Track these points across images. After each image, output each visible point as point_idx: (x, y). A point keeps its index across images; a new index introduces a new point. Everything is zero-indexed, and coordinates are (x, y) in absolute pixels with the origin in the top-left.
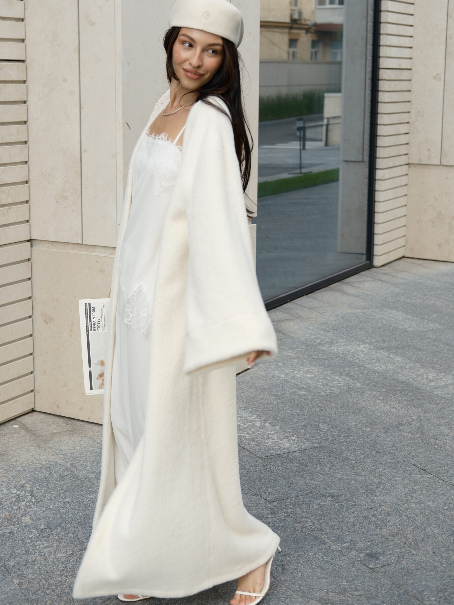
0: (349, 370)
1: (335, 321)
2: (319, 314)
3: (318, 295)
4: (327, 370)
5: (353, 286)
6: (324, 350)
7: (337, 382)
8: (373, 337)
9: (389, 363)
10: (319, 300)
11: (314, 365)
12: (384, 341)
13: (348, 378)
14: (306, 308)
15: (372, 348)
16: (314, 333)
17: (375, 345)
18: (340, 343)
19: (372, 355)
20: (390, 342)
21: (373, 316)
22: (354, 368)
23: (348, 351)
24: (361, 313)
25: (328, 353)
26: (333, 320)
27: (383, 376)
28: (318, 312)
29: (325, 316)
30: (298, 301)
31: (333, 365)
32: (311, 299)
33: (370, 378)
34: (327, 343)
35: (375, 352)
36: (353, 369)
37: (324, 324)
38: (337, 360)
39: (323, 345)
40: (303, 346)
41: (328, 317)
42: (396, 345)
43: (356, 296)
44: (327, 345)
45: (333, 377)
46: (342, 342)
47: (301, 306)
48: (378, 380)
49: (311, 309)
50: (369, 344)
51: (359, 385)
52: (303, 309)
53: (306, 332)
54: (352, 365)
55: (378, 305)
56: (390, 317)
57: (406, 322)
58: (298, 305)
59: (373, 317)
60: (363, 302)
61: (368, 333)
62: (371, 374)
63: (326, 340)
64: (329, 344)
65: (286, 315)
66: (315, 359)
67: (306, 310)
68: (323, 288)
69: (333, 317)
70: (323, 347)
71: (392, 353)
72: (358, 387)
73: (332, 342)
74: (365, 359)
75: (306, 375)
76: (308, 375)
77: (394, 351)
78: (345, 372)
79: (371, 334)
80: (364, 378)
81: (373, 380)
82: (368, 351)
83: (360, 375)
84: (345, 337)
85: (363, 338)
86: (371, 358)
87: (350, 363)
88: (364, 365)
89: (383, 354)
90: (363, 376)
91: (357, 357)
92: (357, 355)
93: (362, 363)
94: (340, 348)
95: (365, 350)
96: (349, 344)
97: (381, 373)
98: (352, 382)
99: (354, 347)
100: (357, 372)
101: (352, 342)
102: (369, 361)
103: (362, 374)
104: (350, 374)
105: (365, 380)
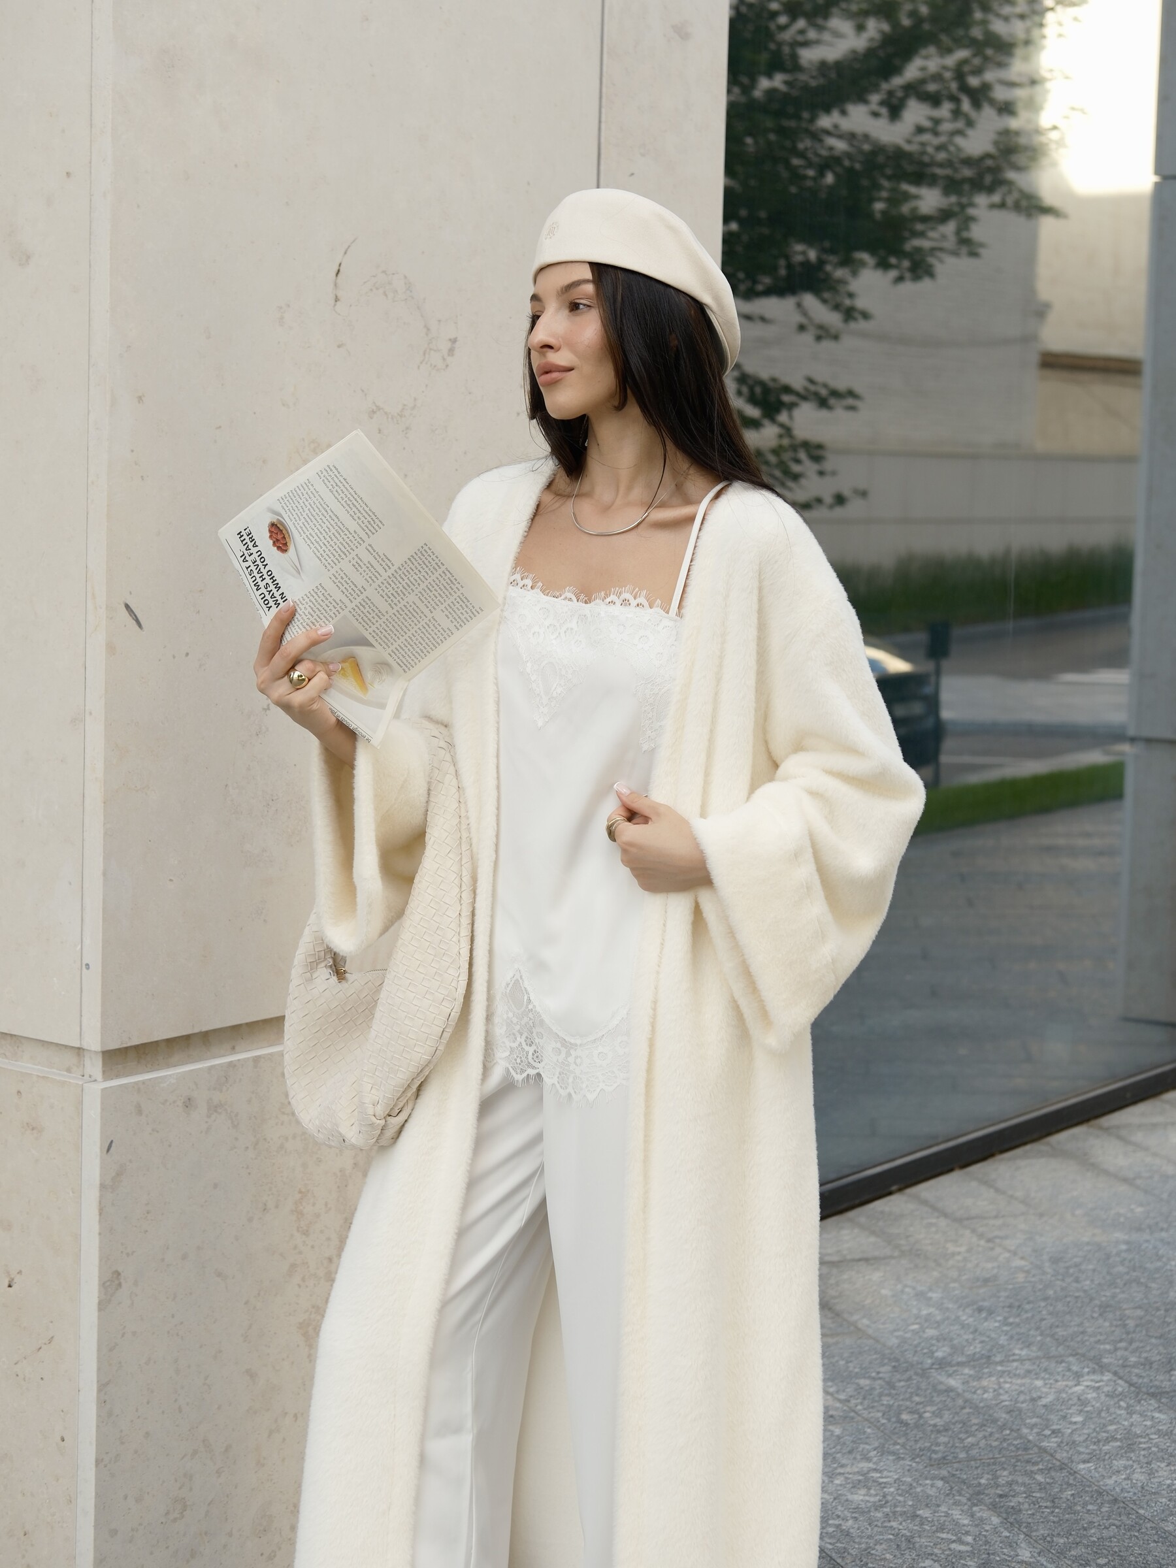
0: (1010, 1484)
1: (1028, 1272)
2: (982, 1242)
3: (1001, 1169)
4: (933, 1479)
5: (1125, 1141)
6: (949, 1390)
7: (950, 1536)
8: (1134, 1345)
9: (1162, 1460)
10: (997, 1190)
11: (893, 1453)
13: (995, 1520)
14: (946, 1215)
15: (1120, 1389)
16: (939, 1318)
17: (1135, 1379)
18: (1015, 1364)
19: (1112, 1422)
21: (1160, 1258)
22: (1031, 1474)
23: (1033, 1400)
24: (1124, 1247)
25: (960, 1402)
26: (1020, 1269)
27: (1124, 1518)
28: (981, 1236)
29: (998, 1250)
30: (928, 1190)
31: (962, 1455)
32: (974, 1184)
33: (1077, 1522)
34: (972, 1361)
35: (1128, 1408)
36: (1027, 1480)
37: (986, 1281)
38: (980, 1435)
39: (951, 1370)
40: (883, 1369)
41: (1007, 1255)
43: (1125, 1180)
44: (966, 1371)
45: (943, 1508)
46: (1021, 1360)
47: (934, 1208)
48: (1105, 1533)
49: (959, 1221)
50: (1115, 1373)
51: (1025, 1554)
52: (934, 1221)
53: (915, 1311)
54: (1028, 1462)
58: (925, 1203)
59: (1159, 1264)
60: (1141, 1205)
61: (1125, 1326)
62: (1085, 1504)
63: (970, 1350)
64: (974, 1367)
65: (872, 1239)
66: (906, 1424)
67: (943, 1222)
68: (1025, 1144)
69: (1022, 1258)
70: (950, 1376)
72: (1022, 1562)
73: (989, 1357)
74: (1082, 1439)
75: (850, 1497)
76: (859, 1497)
78: (991, 1491)
79: (1134, 1332)
80: (1054, 1522)
81: (1085, 1533)
82: (1102, 1404)
83: (1046, 1507)
84: (1039, 1338)
85: (1102, 1347)
86: (1104, 1432)
87: (1026, 1449)
88: (1072, 1462)
89: (1153, 1417)
90: (1053, 1512)
91: (1054, 1427)
92: (1059, 1420)
93: (1065, 1455)
94: (1007, 1386)
95: (1094, 1398)
96: (1046, 1370)
97: (1122, 1505)
98: (1006, 1537)
99: (1060, 1383)
100: (1038, 1495)
101: (1057, 1362)
102: (1095, 1447)
103: (1053, 1502)
104: (1010, 1501)
105: (1055, 1533)
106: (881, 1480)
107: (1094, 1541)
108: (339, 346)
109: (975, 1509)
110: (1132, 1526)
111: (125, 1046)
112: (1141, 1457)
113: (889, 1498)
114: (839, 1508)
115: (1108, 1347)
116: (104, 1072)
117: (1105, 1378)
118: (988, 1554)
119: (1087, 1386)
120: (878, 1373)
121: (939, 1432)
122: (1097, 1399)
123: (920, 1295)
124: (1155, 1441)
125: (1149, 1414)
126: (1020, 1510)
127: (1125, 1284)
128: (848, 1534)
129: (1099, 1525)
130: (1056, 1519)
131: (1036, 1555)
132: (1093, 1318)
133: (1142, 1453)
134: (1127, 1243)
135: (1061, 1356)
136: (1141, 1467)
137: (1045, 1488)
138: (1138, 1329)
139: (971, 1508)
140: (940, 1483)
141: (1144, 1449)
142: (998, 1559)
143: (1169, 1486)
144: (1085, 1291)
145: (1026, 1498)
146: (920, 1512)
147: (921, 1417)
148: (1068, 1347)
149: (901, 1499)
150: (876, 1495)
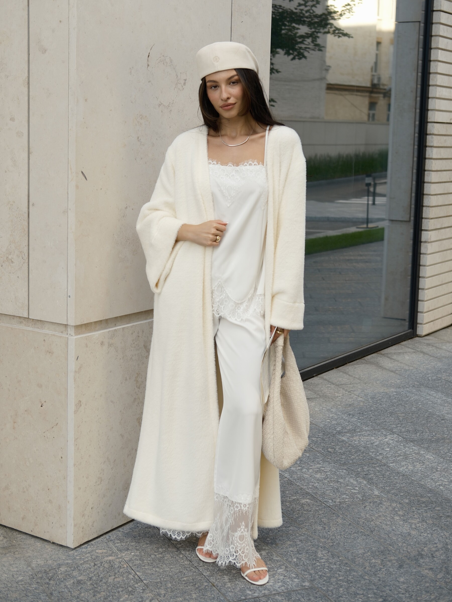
0: (368, 471)
1: (364, 402)
2: (347, 393)
3: (350, 368)
4: (342, 469)
5: (390, 358)
6: (343, 441)
7: (350, 488)
8: (403, 425)
9: (417, 462)
10: (349, 375)
11: (328, 462)
12: (416, 431)
13: (365, 482)
14: (333, 384)
15: (400, 440)
16: (336, 418)
17: (405, 436)
18: (364, 432)
19: (399, 450)
20: (422, 433)
21: (408, 397)
22: (374, 467)
23: (372, 444)
24: (395, 393)
25: (347, 445)
26: (361, 401)
27: (407, 480)
28: (346, 390)
29: (353, 395)
30: (326, 375)
31: (351, 462)
32: (341, 373)
33: (392, 482)
34: (349, 431)
35: (404, 446)
36: (373, 469)
37: (350, 405)
38: (356, 455)
39: (343, 434)
40: (319, 435)
41: (356, 397)
42: (430, 438)
43: (392, 371)
44: (348, 435)
45: (347, 479)
46: (366, 431)
47: (329, 381)
48: (402, 485)
49: (338, 385)
50: (398, 435)
51: (376, 493)
52: (330, 386)
53: (327, 415)
54: (373, 464)
55: (416, 383)
56: (428, 399)
57: (445, 406)
58: (326, 380)
59: (408, 399)
60: (399, 380)
61: (399, 419)
62: (394, 477)
63: (348, 428)
64: (350, 433)
66: (331, 452)
67: (333, 386)
68: (357, 360)
69: (361, 398)
70: (343, 436)
71: (423, 448)
72: (376, 495)
73: (355, 430)
74: (390, 456)
75: (315, 476)
76: (318, 476)
77: (426, 445)
78: (362, 473)
79: (402, 421)
80: (384, 482)
81: (395, 485)
82: (395, 445)
83: (381, 478)
84: (371, 424)
85: (392, 426)
86: (397, 453)
87: (372, 460)
88: (388, 463)
89: (412, 448)
90: (384, 479)
91: (380, 452)
92: (381, 450)
93: (385, 461)
94: (362, 439)
95: (392, 443)
96: (374, 434)
97: (406, 476)
98: (369, 487)
99: (380, 438)
100: (378, 474)
101: (378, 431)
102: (395, 458)
103: (383, 476)
104: (369, 476)
105: (385, 486)
106: (325, 470)
107: (398, 488)
108: (149, 82)
109: (357, 479)
110: (410, 483)
111: (82, 324)
112: (410, 461)
113: (329, 476)
114: (312, 479)
115: (394, 426)
116: (75, 333)
117: (395, 436)
118: (364, 493)
119: (389, 439)
120: (318, 436)
121: (342, 454)
122: (393, 443)
123: (328, 410)
124: (414, 456)
125: (411, 447)
126: (373, 479)
127: (397, 406)
128: (317, 488)
129: (400, 483)
130: (385, 482)
131: (380, 493)
132: (388, 417)
133: (410, 460)
134: (396, 392)
135: (379, 429)
136: (411, 464)
137: (380, 472)
138: (403, 420)
139: (356, 478)
140: (345, 471)
141: (411, 459)
142: (368, 494)
143: (421, 470)
144: (384, 408)
145: (374, 475)
146: (339, 480)
147: (335, 450)
148: (381, 426)
149: (333, 476)
150: (324, 475)
